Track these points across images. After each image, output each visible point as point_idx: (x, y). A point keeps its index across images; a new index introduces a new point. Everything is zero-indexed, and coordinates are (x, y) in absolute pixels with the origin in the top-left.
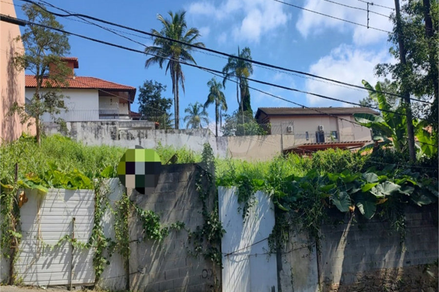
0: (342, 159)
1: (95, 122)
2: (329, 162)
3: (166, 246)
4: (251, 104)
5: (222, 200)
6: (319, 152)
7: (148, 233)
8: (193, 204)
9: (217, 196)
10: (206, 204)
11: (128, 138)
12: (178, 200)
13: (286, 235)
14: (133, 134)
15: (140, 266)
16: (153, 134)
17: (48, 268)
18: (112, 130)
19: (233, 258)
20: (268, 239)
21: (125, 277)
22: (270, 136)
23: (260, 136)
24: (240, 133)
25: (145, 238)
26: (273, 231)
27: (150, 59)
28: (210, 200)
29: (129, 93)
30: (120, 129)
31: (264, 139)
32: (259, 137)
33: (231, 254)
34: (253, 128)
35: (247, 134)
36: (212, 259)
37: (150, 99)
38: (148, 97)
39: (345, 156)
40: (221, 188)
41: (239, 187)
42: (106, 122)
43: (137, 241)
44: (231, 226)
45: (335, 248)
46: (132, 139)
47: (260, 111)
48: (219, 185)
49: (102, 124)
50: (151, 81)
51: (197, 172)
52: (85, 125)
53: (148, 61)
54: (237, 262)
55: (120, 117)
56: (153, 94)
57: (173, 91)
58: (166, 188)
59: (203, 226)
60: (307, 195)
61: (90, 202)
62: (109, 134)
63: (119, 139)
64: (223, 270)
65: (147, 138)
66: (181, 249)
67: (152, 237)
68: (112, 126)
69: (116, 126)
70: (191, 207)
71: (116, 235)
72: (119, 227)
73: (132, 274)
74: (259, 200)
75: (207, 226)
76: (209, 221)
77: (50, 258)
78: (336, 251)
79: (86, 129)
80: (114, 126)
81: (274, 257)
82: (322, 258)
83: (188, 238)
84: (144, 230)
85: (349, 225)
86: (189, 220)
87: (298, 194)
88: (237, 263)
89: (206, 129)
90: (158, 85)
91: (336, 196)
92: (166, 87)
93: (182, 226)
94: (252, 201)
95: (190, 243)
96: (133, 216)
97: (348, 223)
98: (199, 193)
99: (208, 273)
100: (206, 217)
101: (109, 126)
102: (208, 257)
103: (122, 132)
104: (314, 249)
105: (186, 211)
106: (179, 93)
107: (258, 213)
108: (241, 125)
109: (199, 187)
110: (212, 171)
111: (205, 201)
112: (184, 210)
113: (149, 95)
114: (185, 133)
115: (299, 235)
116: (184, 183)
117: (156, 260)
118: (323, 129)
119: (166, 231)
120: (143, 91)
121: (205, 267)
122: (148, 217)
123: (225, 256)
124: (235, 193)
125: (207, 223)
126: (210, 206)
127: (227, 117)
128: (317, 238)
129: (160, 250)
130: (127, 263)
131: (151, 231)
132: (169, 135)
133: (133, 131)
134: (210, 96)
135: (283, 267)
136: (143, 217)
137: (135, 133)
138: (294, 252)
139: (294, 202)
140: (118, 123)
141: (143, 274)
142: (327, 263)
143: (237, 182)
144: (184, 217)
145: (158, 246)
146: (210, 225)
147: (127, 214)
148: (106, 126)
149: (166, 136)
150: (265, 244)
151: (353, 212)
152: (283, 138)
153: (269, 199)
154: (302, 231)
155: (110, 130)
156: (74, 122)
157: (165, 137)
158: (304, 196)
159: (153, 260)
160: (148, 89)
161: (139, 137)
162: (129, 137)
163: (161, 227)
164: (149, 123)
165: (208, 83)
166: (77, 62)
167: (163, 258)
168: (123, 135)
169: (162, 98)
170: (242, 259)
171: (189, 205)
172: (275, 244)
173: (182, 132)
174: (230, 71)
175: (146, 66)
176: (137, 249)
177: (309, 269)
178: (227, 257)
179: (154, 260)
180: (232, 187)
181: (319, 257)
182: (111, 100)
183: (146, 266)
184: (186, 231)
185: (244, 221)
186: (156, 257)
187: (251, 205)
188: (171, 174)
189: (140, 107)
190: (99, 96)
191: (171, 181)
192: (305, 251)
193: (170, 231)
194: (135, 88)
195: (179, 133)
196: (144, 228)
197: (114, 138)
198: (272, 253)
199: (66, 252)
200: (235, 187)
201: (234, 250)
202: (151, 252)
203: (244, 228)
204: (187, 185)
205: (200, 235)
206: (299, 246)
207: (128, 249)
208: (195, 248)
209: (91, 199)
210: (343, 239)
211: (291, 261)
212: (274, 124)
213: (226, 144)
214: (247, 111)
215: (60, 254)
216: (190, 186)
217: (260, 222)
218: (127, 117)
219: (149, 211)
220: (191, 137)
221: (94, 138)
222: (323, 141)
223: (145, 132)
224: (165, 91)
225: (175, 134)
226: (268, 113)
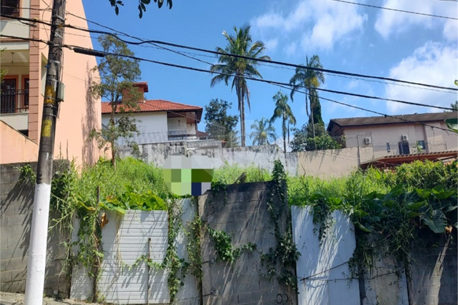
0: (433, 172)
1: (164, 144)
2: (417, 176)
3: (239, 268)
4: (322, 116)
5: (296, 220)
6: (404, 165)
7: (221, 254)
8: (265, 224)
9: (291, 216)
10: (278, 225)
12: (249, 221)
13: (369, 260)
15: (213, 288)
16: (220, 153)
17: (126, 287)
18: (181, 151)
19: (310, 283)
20: (349, 263)
21: (199, 298)
22: (344, 150)
23: (334, 150)
24: (311, 147)
25: (217, 259)
26: (354, 255)
27: (215, 78)
28: (283, 220)
29: (196, 113)
30: (187, 149)
31: (338, 152)
32: (332, 151)
33: (307, 278)
34: (325, 142)
35: (319, 148)
36: (287, 283)
37: (216, 118)
38: (215, 116)
39: (437, 168)
40: (294, 208)
41: (314, 207)
42: (174, 143)
43: (210, 262)
44: (306, 248)
45: (429, 274)
47: (332, 123)
48: (291, 204)
49: (171, 145)
50: (217, 100)
51: (269, 191)
52: (155, 146)
53: (213, 80)
54: (314, 287)
55: (188, 138)
56: (219, 112)
57: (239, 108)
58: (237, 208)
59: (276, 248)
60: (392, 214)
61: (164, 223)
64: (299, 295)
65: (214, 157)
66: (253, 272)
67: (224, 258)
68: (180, 147)
69: (184, 146)
70: (264, 228)
71: (189, 255)
72: (192, 248)
73: (205, 295)
74: (337, 220)
75: (280, 248)
76: (282, 242)
77: (128, 278)
78: (430, 278)
79: (156, 151)
80: (183, 146)
81: (356, 284)
82: (412, 286)
83: (260, 260)
84: (216, 251)
85: (445, 249)
86: (261, 242)
87: (382, 213)
88: (314, 289)
89: (273, 145)
90: (223, 103)
91: (428, 214)
92: (231, 104)
93: (254, 247)
94: (329, 221)
95: (262, 265)
96: (205, 237)
97: (444, 246)
98: (271, 214)
99: (283, 298)
100: (279, 238)
101: (178, 147)
102: (282, 281)
103: (190, 152)
104: (404, 275)
105: (258, 232)
106: (245, 110)
107: (336, 234)
108: (311, 139)
109: (270, 207)
110: (284, 190)
111: (277, 222)
112: (255, 231)
113: (215, 114)
114: (252, 150)
115: (384, 259)
116: (255, 202)
117: (229, 283)
118: (407, 139)
119: (238, 253)
120: (209, 110)
121: (280, 292)
122: (220, 238)
123: (301, 280)
124: (310, 213)
125: (280, 244)
126: (283, 227)
127: (295, 131)
128: (407, 263)
129: (233, 272)
130: (200, 284)
131: (223, 252)
132: (235, 153)
134: (277, 110)
135: (366, 295)
136: (215, 238)
138: (379, 278)
139: (378, 222)
140: (186, 143)
141: (216, 296)
142: (419, 292)
143: (312, 201)
144: (256, 238)
145: (231, 267)
146: (283, 247)
147: (199, 235)
148: (174, 146)
149: (233, 154)
150: (346, 268)
151: (449, 233)
152: (360, 151)
153: (349, 219)
154: (387, 255)
155: (179, 150)
156: (145, 144)
158: (389, 215)
159: (225, 283)
160: (214, 108)
163: (233, 248)
164: (216, 142)
165: (274, 97)
166: (147, 86)
167: (236, 281)
169: (228, 116)
170: (320, 284)
171: (261, 225)
172: (357, 268)
173: (248, 149)
174: (297, 83)
175: (212, 85)
176: (210, 271)
177: (398, 297)
178: (302, 281)
179: (227, 282)
180: (306, 206)
181: (409, 285)
182: (179, 121)
183: (219, 288)
184: (259, 253)
185: (321, 243)
186: (229, 280)
187: (328, 225)
188: (241, 194)
189: (207, 126)
190: (168, 117)
191: (241, 201)
192: (393, 278)
193: (242, 253)
194: (201, 107)
195: (246, 151)
196: (216, 249)
198: (353, 278)
199: (143, 272)
200: (310, 207)
201: (311, 274)
202: (223, 274)
203: (321, 250)
204: (259, 204)
205: (273, 257)
206: (385, 272)
207: (201, 270)
208: (269, 272)
209: (165, 219)
210: (438, 264)
211: (375, 287)
212: (348, 136)
213: (296, 160)
214: (318, 124)
215: (138, 274)
216: (261, 205)
217: (339, 245)
218: (195, 137)
219: (220, 232)
220: (258, 154)
221: (164, 159)
222: (408, 152)
223: (212, 151)
224: (230, 108)
225: (242, 152)
226: (341, 125)
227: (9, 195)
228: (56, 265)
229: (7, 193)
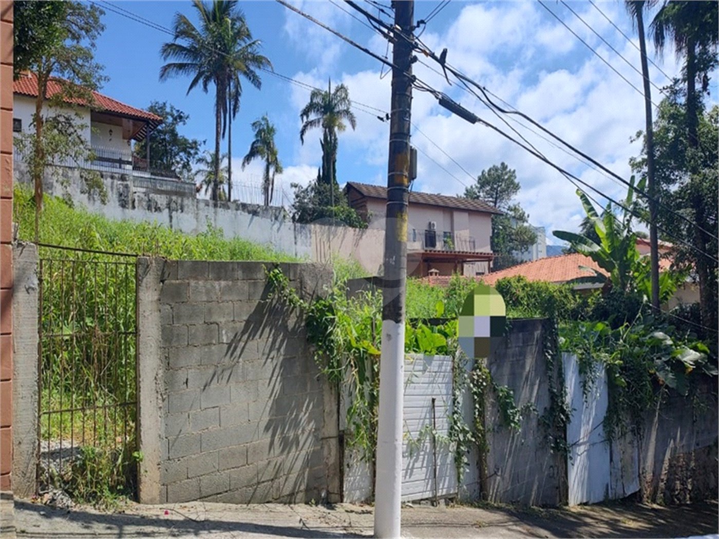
11: (149, 208)
14: (159, 202)
15: (497, 465)
16: (193, 205)
17: (410, 475)
18: (121, 190)
19: (576, 450)
20: (603, 422)
22: (370, 230)
23: (357, 230)
27: (169, 65)
30: (134, 189)
31: (362, 235)
32: (355, 231)
33: (575, 444)
35: (338, 223)
40: (565, 355)
42: (109, 174)
43: (493, 430)
46: (156, 210)
47: (349, 186)
49: (102, 176)
52: (70, 174)
53: (165, 69)
61: (448, 374)
62: (114, 196)
63: (134, 207)
65: (182, 211)
66: (531, 440)
68: (119, 182)
69: (128, 183)
73: (488, 477)
77: (412, 461)
79: (70, 182)
80: (125, 183)
89: (279, 208)
95: (538, 431)
99: (554, 471)
101: (115, 181)
103: (138, 196)
114: (245, 210)
117: (509, 460)
118: (435, 228)
121: (552, 464)
127: (297, 189)
132: (219, 210)
133: (159, 196)
137: (161, 200)
140: (131, 178)
141: (499, 476)
148: (109, 180)
149: (215, 213)
150: (602, 429)
155: (118, 189)
157: (213, 215)
161: (169, 208)
162: (152, 207)
164: (186, 186)
165: (254, 124)
168: (140, 201)
173: (241, 208)
174: (313, 116)
175: (162, 76)
176: (494, 441)
178: (571, 448)
182: (111, 131)
183: (502, 465)
190: (92, 120)
195: (237, 210)
197: (124, 205)
198: (606, 440)
199: (428, 451)
201: (577, 439)
202: (505, 446)
209: (449, 368)
213: (309, 236)
215: (422, 453)
220: (256, 218)
221: (87, 200)
222: (434, 245)
223: (179, 201)
224: (184, 124)
225: (229, 211)
226: (365, 194)
227: (248, 322)
228: (322, 448)
229: (245, 318)
